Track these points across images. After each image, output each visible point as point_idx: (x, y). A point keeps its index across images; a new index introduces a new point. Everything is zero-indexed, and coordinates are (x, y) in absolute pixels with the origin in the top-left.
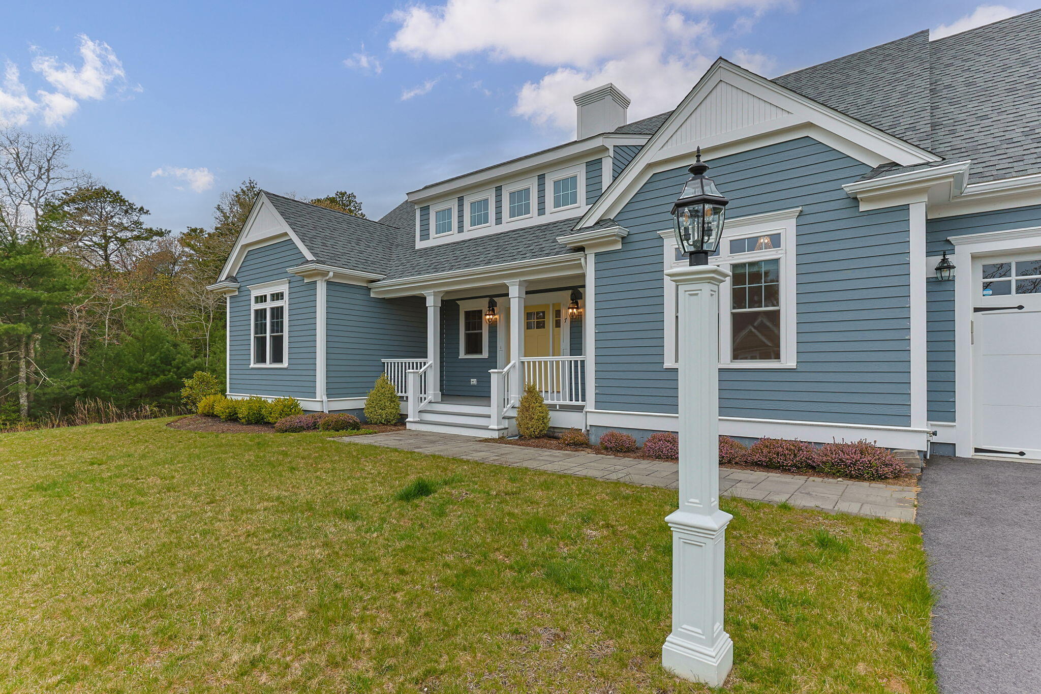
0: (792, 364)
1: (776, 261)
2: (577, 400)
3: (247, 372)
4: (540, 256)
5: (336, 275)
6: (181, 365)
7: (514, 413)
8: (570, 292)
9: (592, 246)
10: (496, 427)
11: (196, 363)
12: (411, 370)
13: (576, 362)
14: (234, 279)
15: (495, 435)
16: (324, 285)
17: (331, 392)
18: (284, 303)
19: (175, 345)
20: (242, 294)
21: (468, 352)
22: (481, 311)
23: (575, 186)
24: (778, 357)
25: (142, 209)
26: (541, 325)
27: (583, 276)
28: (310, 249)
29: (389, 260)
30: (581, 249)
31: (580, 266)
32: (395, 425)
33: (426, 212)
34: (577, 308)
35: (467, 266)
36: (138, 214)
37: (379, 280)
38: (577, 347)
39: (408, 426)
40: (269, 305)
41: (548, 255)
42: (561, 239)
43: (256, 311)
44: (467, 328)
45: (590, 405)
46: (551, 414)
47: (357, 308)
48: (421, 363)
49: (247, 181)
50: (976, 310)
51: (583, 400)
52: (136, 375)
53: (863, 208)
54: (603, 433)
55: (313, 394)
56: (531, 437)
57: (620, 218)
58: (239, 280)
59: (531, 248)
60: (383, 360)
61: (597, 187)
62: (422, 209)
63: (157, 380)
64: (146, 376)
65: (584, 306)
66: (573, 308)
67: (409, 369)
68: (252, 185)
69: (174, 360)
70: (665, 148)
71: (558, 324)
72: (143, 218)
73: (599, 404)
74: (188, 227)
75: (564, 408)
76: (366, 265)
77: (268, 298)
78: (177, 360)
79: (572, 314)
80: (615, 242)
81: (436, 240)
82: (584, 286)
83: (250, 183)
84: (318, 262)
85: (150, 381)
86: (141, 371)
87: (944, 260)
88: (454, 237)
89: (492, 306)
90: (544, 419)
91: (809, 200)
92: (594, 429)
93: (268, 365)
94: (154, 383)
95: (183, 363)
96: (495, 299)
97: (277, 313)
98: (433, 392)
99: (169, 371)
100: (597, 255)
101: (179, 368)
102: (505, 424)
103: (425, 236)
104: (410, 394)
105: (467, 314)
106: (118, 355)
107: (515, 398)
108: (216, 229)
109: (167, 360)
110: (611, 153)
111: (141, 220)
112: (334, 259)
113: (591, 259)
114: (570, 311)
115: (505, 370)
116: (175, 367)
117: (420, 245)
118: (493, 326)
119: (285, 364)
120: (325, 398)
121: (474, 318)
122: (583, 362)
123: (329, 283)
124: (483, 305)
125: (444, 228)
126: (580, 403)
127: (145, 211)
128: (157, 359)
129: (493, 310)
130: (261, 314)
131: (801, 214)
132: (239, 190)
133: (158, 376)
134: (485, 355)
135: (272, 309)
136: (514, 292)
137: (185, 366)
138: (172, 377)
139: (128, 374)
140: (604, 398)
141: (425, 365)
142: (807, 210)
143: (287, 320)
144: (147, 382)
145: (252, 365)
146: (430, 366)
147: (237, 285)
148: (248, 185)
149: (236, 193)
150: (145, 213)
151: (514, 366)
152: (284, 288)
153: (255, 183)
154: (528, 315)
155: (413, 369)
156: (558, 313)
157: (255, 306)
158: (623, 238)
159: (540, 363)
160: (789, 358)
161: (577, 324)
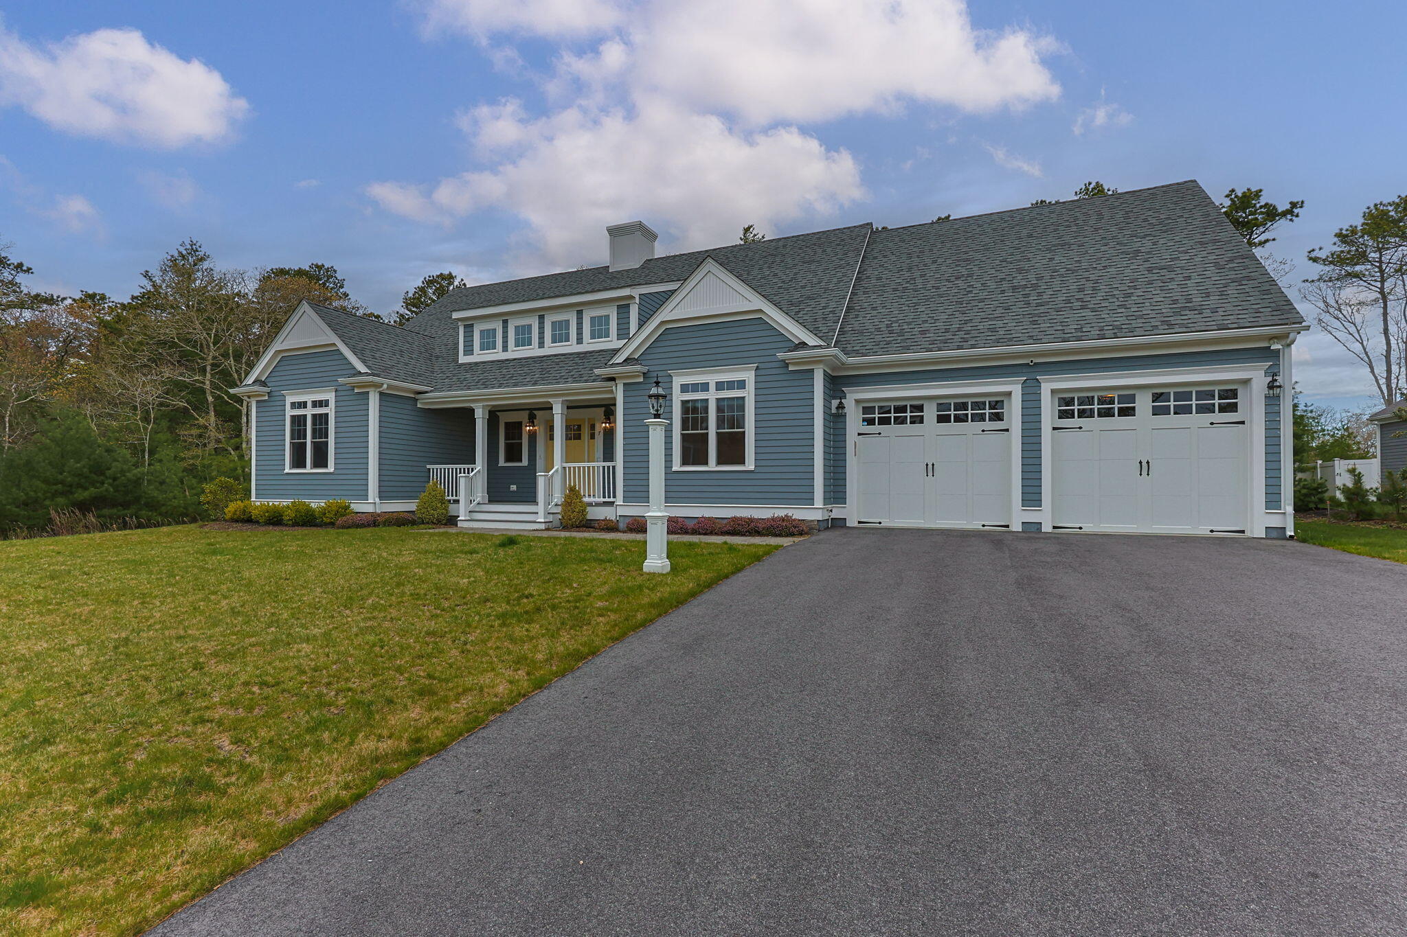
0: (752, 468)
1: (744, 398)
2: (609, 497)
3: (282, 477)
4: (579, 382)
5: (389, 387)
6: (119, 475)
7: (559, 509)
8: (603, 409)
9: (621, 378)
10: (543, 520)
11: (139, 472)
12: (462, 475)
13: (609, 467)
14: (264, 384)
15: (543, 526)
16: (377, 396)
17: (383, 495)
18: (330, 411)
19: (108, 451)
20: (273, 399)
21: (508, 460)
22: (520, 423)
23: (608, 323)
24: (743, 463)
25: (20, 266)
26: (578, 437)
27: (615, 399)
28: (364, 362)
29: (432, 372)
30: (613, 379)
31: (612, 392)
32: (445, 524)
33: (469, 329)
34: (610, 423)
35: (515, 385)
36: (12, 272)
37: (427, 392)
38: (609, 455)
39: (459, 524)
40: (309, 412)
41: (586, 381)
42: (597, 371)
43: (293, 417)
44: (507, 438)
45: (619, 500)
46: (589, 509)
47: (405, 417)
48: (468, 469)
49: (187, 242)
50: (859, 434)
51: (614, 497)
52: (55, 487)
53: (791, 368)
54: (628, 520)
55: (366, 497)
56: (572, 526)
57: (641, 358)
58: (269, 384)
59: (572, 373)
60: (428, 466)
61: (626, 332)
62: (465, 326)
63: (86, 494)
64: (68, 489)
65: (615, 422)
66: (606, 423)
67: (460, 473)
68: (194, 247)
69: (109, 469)
70: (673, 312)
71: (592, 436)
72: (21, 278)
73: (625, 499)
74: (82, 291)
75: (598, 505)
76: (414, 377)
77: (309, 405)
78: (113, 469)
79: (605, 428)
80: (639, 376)
81: (479, 356)
82: (615, 405)
83: (191, 246)
84: (374, 375)
85: (76, 496)
86: (62, 482)
87: (841, 403)
88: (497, 355)
89: (532, 419)
90: (583, 512)
91: (762, 359)
92: (622, 518)
93: (308, 470)
94: (82, 498)
95: (123, 472)
96: (535, 412)
97: (321, 420)
98: (480, 494)
99: (103, 483)
100: (625, 384)
101: (115, 479)
102: (551, 518)
103: (469, 350)
104: (462, 497)
105: (507, 424)
106: (28, 463)
107: (558, 497)
108: (133, 298)
109: (99, 470)
110: (637, 301)
111: (18, 280)
112: (385, 371)
113: (620, 388)
114: (604, 425)
115: (550, 473)
116: (110, 478)
117: (463, 359)
118: (533, 436)
119: (331, 469)
120: (377, 500)
121: (514, 430)
122: (614, 467)
123: (381, 394)
124: (523, 417)
125: (488, 345)
126: (612, 499)
127: (25, 268)
128: (84, 467)
129: (533, 422)
130: (298, 421)
131: (757, 368)
132: (176, 254)
133: (86, 489)
134: (525, 462)
135: (314, 416)
136: (557, 409)
137: (124, 476)
138: (107, 490)
139: (43, 486)
140: (630, 494)
141: (472, 471)
142: (761, 366)
143: (333, 427)
144: (71, 497)
145: (287, 470)
146: (479, 471)
147: (268, 390)
148: (189, 247)
149: (172, 256)
150: (25, 271)
151: (557, 471)
152: (330, 396)
153: (198, 244)
154: (568, 428)
155: (464, 473)
156: (593, 427)
157: (289, 412)
158: (644, 373)
159: (579, 468)
160: (750, 465)
161: (609, 435)
